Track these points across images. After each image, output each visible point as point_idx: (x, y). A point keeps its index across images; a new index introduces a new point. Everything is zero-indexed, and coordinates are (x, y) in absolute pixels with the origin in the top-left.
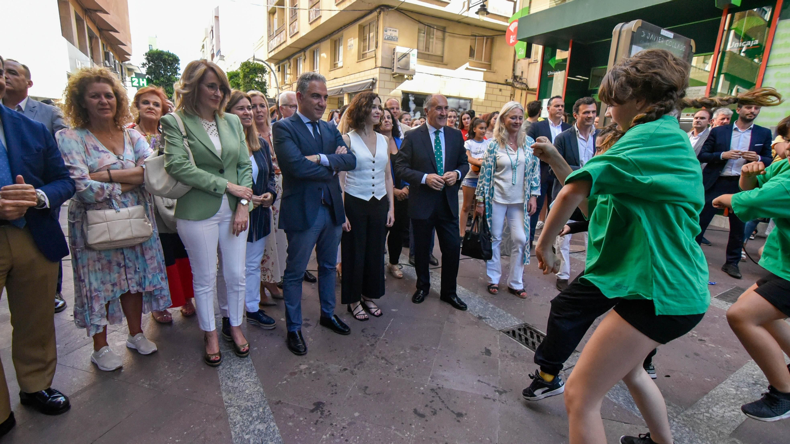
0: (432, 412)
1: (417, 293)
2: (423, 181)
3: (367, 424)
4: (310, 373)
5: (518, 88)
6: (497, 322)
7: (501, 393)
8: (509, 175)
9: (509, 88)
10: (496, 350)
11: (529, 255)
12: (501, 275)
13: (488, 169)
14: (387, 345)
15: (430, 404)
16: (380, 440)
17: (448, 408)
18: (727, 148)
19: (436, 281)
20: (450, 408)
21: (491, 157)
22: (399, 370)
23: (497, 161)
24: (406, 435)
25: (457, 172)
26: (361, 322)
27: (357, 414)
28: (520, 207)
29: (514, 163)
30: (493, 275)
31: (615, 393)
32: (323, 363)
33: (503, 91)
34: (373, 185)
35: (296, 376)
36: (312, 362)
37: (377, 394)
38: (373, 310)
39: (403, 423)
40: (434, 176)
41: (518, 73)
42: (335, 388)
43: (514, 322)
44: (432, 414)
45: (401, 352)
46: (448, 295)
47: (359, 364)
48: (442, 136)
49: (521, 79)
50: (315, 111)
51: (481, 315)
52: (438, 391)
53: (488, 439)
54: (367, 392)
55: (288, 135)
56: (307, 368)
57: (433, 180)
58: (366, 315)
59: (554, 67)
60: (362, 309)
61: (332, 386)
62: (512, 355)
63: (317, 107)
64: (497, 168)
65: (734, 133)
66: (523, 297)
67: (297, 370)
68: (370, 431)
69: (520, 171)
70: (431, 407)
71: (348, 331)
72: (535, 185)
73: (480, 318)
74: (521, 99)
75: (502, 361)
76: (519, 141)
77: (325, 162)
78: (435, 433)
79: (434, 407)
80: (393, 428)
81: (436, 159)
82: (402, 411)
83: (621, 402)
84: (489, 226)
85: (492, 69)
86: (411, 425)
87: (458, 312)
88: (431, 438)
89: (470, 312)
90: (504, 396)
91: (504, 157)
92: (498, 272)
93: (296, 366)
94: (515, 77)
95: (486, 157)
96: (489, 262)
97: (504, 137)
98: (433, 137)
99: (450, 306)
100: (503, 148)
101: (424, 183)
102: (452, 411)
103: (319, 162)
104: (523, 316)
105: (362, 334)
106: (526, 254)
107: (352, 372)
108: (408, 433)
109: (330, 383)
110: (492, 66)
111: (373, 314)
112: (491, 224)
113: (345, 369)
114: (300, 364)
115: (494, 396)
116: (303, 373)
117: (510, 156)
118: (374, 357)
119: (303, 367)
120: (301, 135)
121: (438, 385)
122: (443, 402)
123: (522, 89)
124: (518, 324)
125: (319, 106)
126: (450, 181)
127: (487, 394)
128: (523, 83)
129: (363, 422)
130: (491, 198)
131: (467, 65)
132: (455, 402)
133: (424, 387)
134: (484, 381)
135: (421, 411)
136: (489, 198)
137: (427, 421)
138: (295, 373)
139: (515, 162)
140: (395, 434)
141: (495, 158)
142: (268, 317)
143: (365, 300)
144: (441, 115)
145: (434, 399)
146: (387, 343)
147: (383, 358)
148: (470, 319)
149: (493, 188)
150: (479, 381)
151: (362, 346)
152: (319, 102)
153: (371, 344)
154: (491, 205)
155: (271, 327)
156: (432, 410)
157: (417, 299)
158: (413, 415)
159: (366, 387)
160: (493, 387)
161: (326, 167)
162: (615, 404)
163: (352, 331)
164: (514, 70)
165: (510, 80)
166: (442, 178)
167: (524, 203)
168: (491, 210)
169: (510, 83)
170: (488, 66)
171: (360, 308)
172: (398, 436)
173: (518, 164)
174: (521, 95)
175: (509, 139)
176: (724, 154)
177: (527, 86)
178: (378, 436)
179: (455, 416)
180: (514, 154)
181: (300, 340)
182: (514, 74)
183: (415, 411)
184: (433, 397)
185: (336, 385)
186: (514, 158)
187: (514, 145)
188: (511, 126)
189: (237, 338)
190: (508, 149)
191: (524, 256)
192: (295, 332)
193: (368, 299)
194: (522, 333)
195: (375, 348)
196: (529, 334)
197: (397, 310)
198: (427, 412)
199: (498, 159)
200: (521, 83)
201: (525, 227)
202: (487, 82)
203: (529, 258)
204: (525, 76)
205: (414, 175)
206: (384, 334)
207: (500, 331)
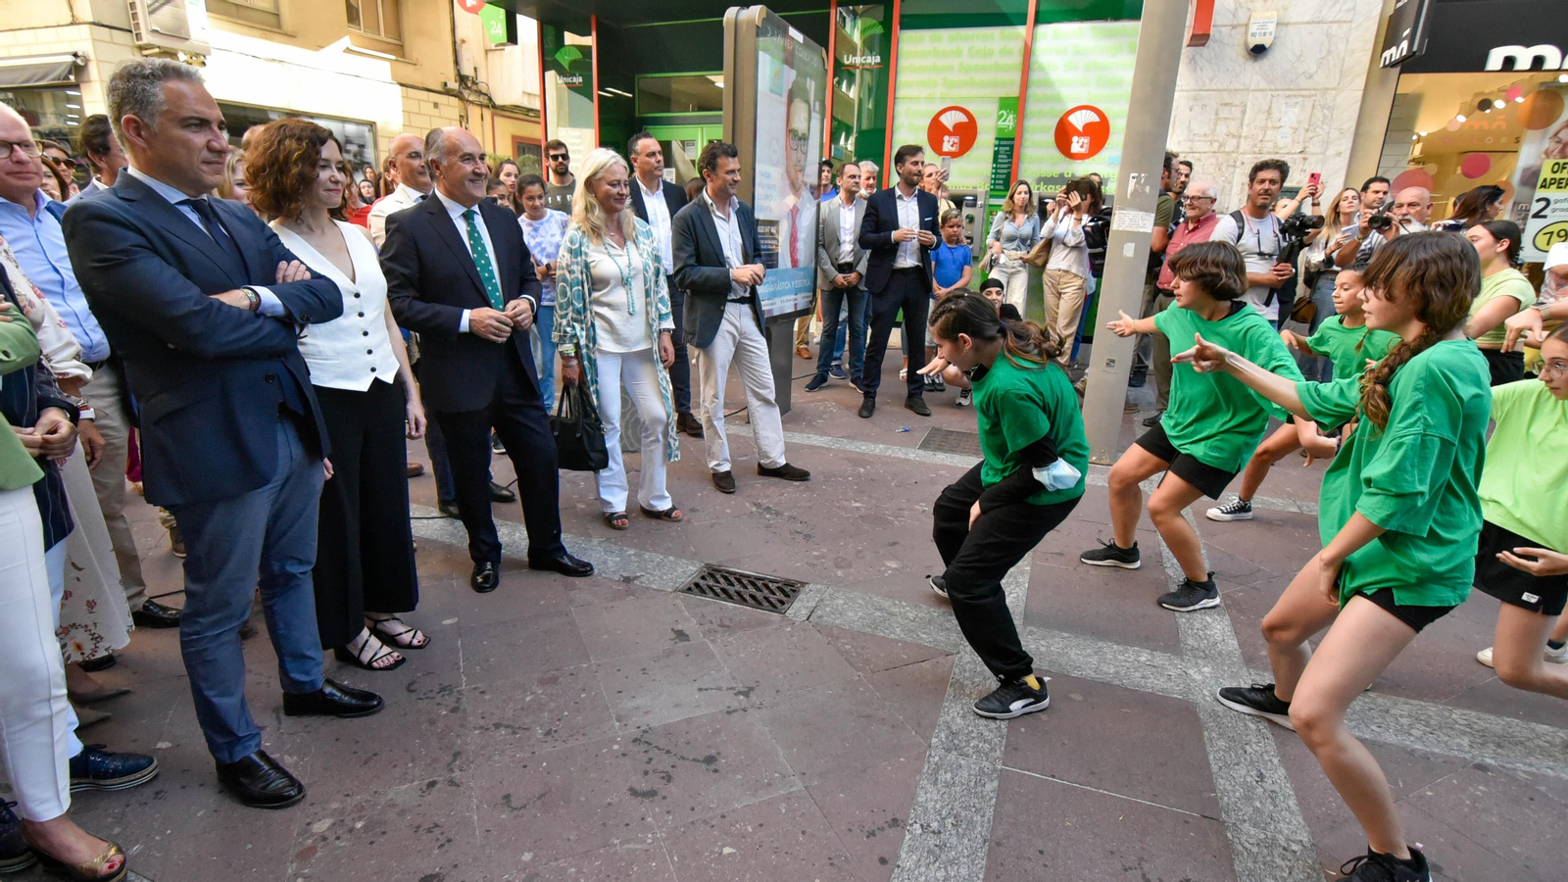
0: (663, 778)
1: (479, 570)
2: (464, 325)
3: (562, 863)
4: (351, 830)
5: (472, 102)
6: (661, 578)
7: (746, 694)
8: (618, 296)
9: (454, 101)
10: (690, 626)
11: (677, 443)
12: (627, 493)
13: (576, 288)
14: (487, 697)
15: (649, 767)
16: (608, 876)
17: (683, 758)
18: (896, 227)
19: (513, 535)
20: (686, 756)
21: (577, 263)
22: (548, 733)
23: (593, 271)
24: (649, 841)
25: (529, 300)
26: (391, 672)
27: (527, 857)
28: (645, 356)
29: (626, 271)
30: (613, 495)
31: (887, 625)
32: (366, 796)
33: (440, 107)
34: (370, 352)
35: (319, 854)
36: (335, 805)
37: (539, 798)
38: (407, 638)
39: (627, 825)
40: (484, 313)
41: (468, 71)
42: (437, 831)
43: (689, 570)
44: (665, 782)
45: (528, 699)
46: (547, 555)
47: (455, 760)
48: (479, 221)
49: (474, 83)
50: (204, 167)
51: (625, 574)
52: (647, 737)
53: (776, 775)
54: (514, 804)
55: (140, 240)
56: (334, 824)
57: (488, 321)
58: (395, 654)
59: (567, 67)
60: (379, 644)
61: (429, 831)
62: (722, 625)
63: (205, 154)
64: (593, 284)
65: (899, 202)
66: (677, 520)
67: (310, 841)
68: (578, 872)
69: (638, 287)
70: (655, 771)
71: (379, 704)
72: (664, 311)
73: (627, 580)
74: (482, 126)
75: (712, 641)
76: (626, 229)
77: (273, 306)
78: (693, 809)
79: (661, 769)
80: (616, 841)
81: (481, 274)
82: (610, 804)
83: (902, 636)
84: (595, 402)
85: (407, 55)
86: (643, 819)
87: (578, 581)
88: (693, 823)
89: (604, 575)
90: (753, 697)
91: (606, 260)
92: (620, 487)
93: (299, 834)
94: (462, 79)
95: (568, 265)
96: (604, 473)
97: (598, 223)
98: (462, 227)
99: (558, 576)
100: (598, 245)
101: (467, 330)
102: (694, 760)
103: (256, 306)
104: (695, 554)
105: (414, 696)
106: (672, 441)
107: (452, 783)
108: (650, 836)
109: (418, 827)
110: (407, 48)
111: (410, 646)
112: (598, 398)
113: (432, 784)
114: (308, 824)
115: (740, 702)
116: (332, 838)
117: (616, 258)
118: (477, 732)
119: (321, 826)
120: (174, 238)
121: (638, 727)
122: (668, 752)
123: (481, 106)
124: (695, 569)
125: (210, 149)
126: (524, 320)
127: (727, 704)
128: (480, 93)
129: (553, 864)
130: (591, 345)
131: (346, 41)
132: (688, 743)
133: (617, 743)
134: (707, 686)
135: (643, 785)
136: (587, 346)
137: (664, 798)
138: (312, 850)
139: (627, 269)
140: (628, 849)
141: (587, 266)
142: (125, 757)
143: (377, 621)
144: (474, 173)
145: (650, 755)
146: (483, 692)
147: (497, 726)
148: (611, 588)
149: (593, 325)
150: (700, 690)
151: (432, 722)
152: (209, 141)
153: (450, 708)
154: (595, 360)
155: (146, 775)
156: (661, 775)
157: (484, 583)
158: (636, 801)
159: (507, 797)
160: (728, 689)
161: (276, 318)
162: (897, 641)
163: (387, 701)
164: (456, 62)
165: (454, 85)
166: (506, 316)
167: (652, 348)
168: (596, 370)
169: (454, 90)
170: (398, 47)
171: (375, 642)
172: (636, 850)
173: (632, 273)
174: (482, 119)
175: (607, 226)
176: (894, 235)
177: (490, 99)
178: (600, 872)
179: (704, 766)
180: (621, 255)
181: (273, 774)
182: (458, 71)
183: (634, 792)
184: (646, 752)
185: (436, 826)
186: (623, 261)
187: (617, 237)
188: (612, 200)
189: (69, 849)
190: (608, 246)
191: (668, 446)
192: (249, 758)
193: (384, 617)
194: (711, 582)
195: (465, 711)
196: (722, 580)
197: (456, 620)
198: (654, 782)
199: (594, 267)
200: (476, 91)
201: (661, 392)
202: (402, 85)
203: (677, 449)
204: (482, 78)
205: (437, 315)
206: (464, 679)
207: (674, 592)
